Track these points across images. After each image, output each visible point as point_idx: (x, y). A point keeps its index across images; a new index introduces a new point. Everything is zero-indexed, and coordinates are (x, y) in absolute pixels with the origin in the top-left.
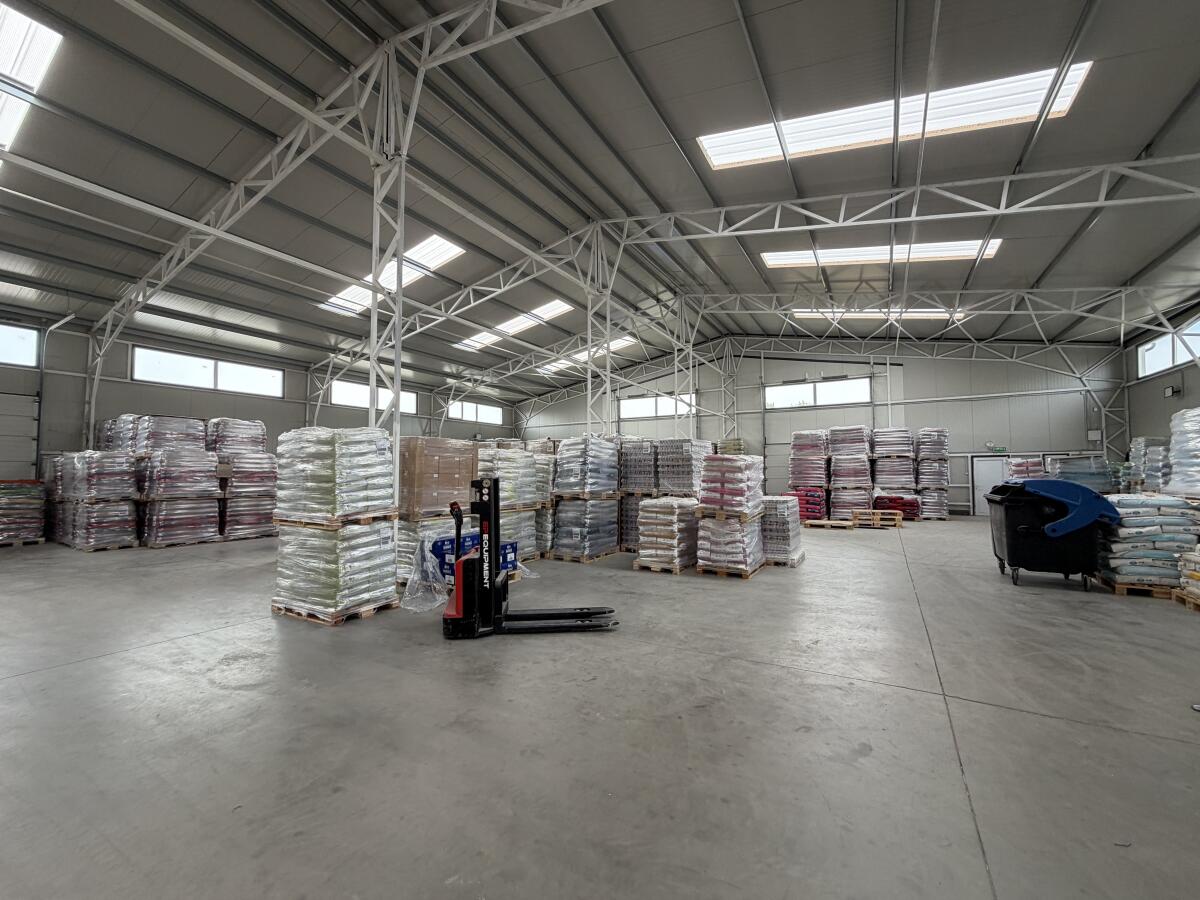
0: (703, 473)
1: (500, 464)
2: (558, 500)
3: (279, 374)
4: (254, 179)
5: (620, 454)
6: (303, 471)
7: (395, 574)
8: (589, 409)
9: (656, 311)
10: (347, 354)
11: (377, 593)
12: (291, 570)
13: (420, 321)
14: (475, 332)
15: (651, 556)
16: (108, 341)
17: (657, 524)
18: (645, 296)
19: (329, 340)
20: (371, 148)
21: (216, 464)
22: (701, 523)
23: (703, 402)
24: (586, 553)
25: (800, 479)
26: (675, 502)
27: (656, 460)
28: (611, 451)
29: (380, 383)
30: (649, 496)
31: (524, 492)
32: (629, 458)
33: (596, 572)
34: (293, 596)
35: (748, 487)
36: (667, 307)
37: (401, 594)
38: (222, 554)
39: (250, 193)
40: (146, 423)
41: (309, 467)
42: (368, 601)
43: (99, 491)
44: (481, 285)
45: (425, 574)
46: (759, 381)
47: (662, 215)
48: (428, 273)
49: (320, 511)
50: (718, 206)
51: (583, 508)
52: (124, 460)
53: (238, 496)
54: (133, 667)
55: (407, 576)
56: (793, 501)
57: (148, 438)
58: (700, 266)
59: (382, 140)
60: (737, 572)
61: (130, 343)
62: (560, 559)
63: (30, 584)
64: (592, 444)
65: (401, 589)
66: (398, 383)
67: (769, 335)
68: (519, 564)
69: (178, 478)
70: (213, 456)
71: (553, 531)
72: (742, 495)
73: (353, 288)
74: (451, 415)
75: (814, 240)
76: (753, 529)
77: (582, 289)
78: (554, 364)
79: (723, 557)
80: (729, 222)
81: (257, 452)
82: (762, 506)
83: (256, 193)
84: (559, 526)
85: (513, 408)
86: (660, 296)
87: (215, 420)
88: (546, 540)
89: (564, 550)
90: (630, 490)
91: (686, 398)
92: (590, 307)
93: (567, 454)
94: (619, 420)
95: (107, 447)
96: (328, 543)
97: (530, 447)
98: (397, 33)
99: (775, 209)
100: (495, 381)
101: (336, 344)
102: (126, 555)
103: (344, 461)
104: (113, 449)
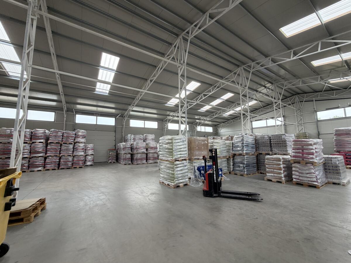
0: (292, 146)
1: (215, 144)
2: (234, 155)
3: (157, 123)
4: (152, 77)
5: (256, 140)
6: (165, 147)
7: (188, 176)
8: (242, 126)
9: (264, 91)
10: (172, 116)
11: (184, 181)
12: (163, 172)
13: (189, 105)
14: (204, 106)
15: (272, 176)
16: (126, 119)
17: (273, 165)
18: (261, 86)
19: (167, 113)
20: (177, 63)
21: (145, 145)
22: (293, 165)
23: (287, 120)
24: (245, 173)
25: (340, 148)
26: (281, 157)
27: (270, 142)
28: (252, 139)
29: (182, 123)
30: (269, 154)
31: (223, 153)
32: (259, 141)
33: (250, 180)
34: (164, 179)
35: (316, 151)
36: (269, 89)
37: (190, 181)
38: (147, 167)
39: (151, 81)
40: (133, 136)
41: (167, 146)
42: (182, 183)
43: (125, 151)
44: (206, 93)
45: (196, 176)
46: (314, 110)
47: (266, 58)
48: (191, 92)
49: (170, 157)
50: (290, 50)
51: (243, 158)
52: (129, 145)
53: (150, 153)
54: (134, 193)
55: (191, 176)
56: (341, 157)
57: (133, 140)
58: (282, 72)
59: (180, 60)
60: (314, 185)
61: (129, 119)
62: (236, 174)
63: (115, 171)
64: (245, 137)
65: (190, 180)
66: (186, 122)
67: (317, 92)
68: (223, 175)
69: (138, 149)
70: (145, 143)
71: (233, 165)
72: (313, 155)
73: (173, 99)
74: (198, 130)
75: (339, 51)
76: (320, 168)
77: (238, 88)
78: (228, 112)
79: (306, 179)
80: (295, 54)
81: (153, 142)
82: (323, 159)
83: (152, 81)
84: (235, 164)
85: (216, 127)
86: (266, 86)
87: (145, 135)
88: (231, 168)
89: (237, 171)
90: (261, 152)
91: (280, 119)
92: (240, 93)
93: (236, 141)
94: (252, 129)
95: (126, 142)
96: (172, 166)
97: (223, 139)
98: (182, 32)
99: (318, 44)
100: (210, 119)
101: (169, 114)
102: (130, 166)
103: (175, 144)
104: (127, 142)
